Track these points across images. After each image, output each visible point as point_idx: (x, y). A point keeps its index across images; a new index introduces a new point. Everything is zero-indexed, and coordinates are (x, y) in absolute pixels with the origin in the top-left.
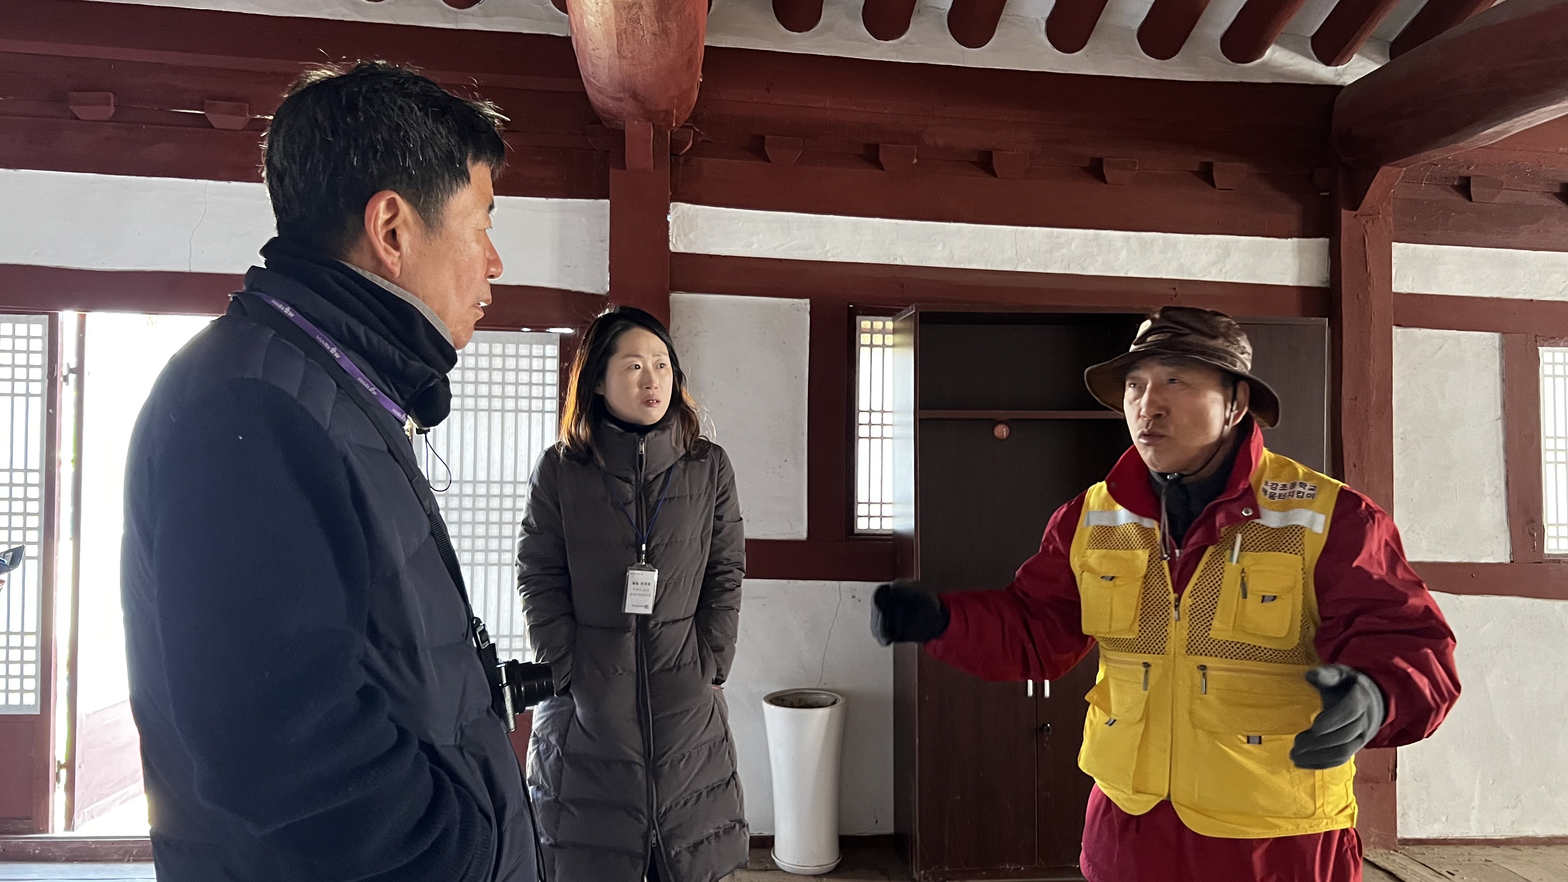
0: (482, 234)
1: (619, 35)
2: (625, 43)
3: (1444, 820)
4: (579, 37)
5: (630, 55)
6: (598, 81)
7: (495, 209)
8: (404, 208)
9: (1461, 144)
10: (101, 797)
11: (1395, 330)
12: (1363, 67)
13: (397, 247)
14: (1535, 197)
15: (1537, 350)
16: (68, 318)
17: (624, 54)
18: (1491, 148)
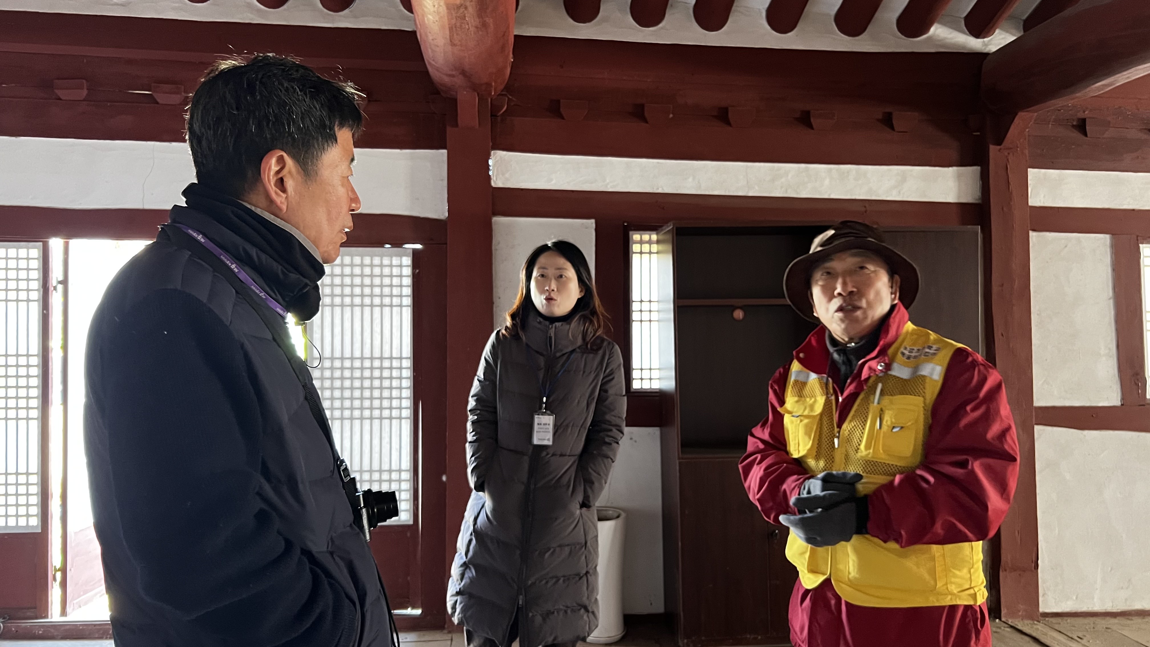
0: (346, 180)
1: (451, 29)
2: (455, 35)
3: (1074, 598)
4: (422, 31)
5: (459, 43)
6: (436, 63)
7: (355, 162)
8: (289, 161)
9: (1078, 95)
10: (86, 592)
11: (1032, 234)
12: (1003, 39)
13: (284, 190)
14: (1134, 133)
15: (1139, 248)
16: (56, 244)
17: (455, 43)
18: (1101, 97)
